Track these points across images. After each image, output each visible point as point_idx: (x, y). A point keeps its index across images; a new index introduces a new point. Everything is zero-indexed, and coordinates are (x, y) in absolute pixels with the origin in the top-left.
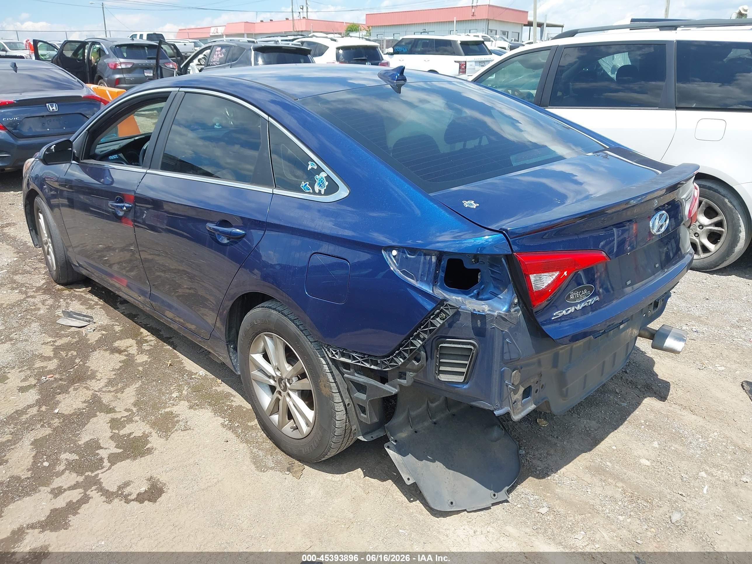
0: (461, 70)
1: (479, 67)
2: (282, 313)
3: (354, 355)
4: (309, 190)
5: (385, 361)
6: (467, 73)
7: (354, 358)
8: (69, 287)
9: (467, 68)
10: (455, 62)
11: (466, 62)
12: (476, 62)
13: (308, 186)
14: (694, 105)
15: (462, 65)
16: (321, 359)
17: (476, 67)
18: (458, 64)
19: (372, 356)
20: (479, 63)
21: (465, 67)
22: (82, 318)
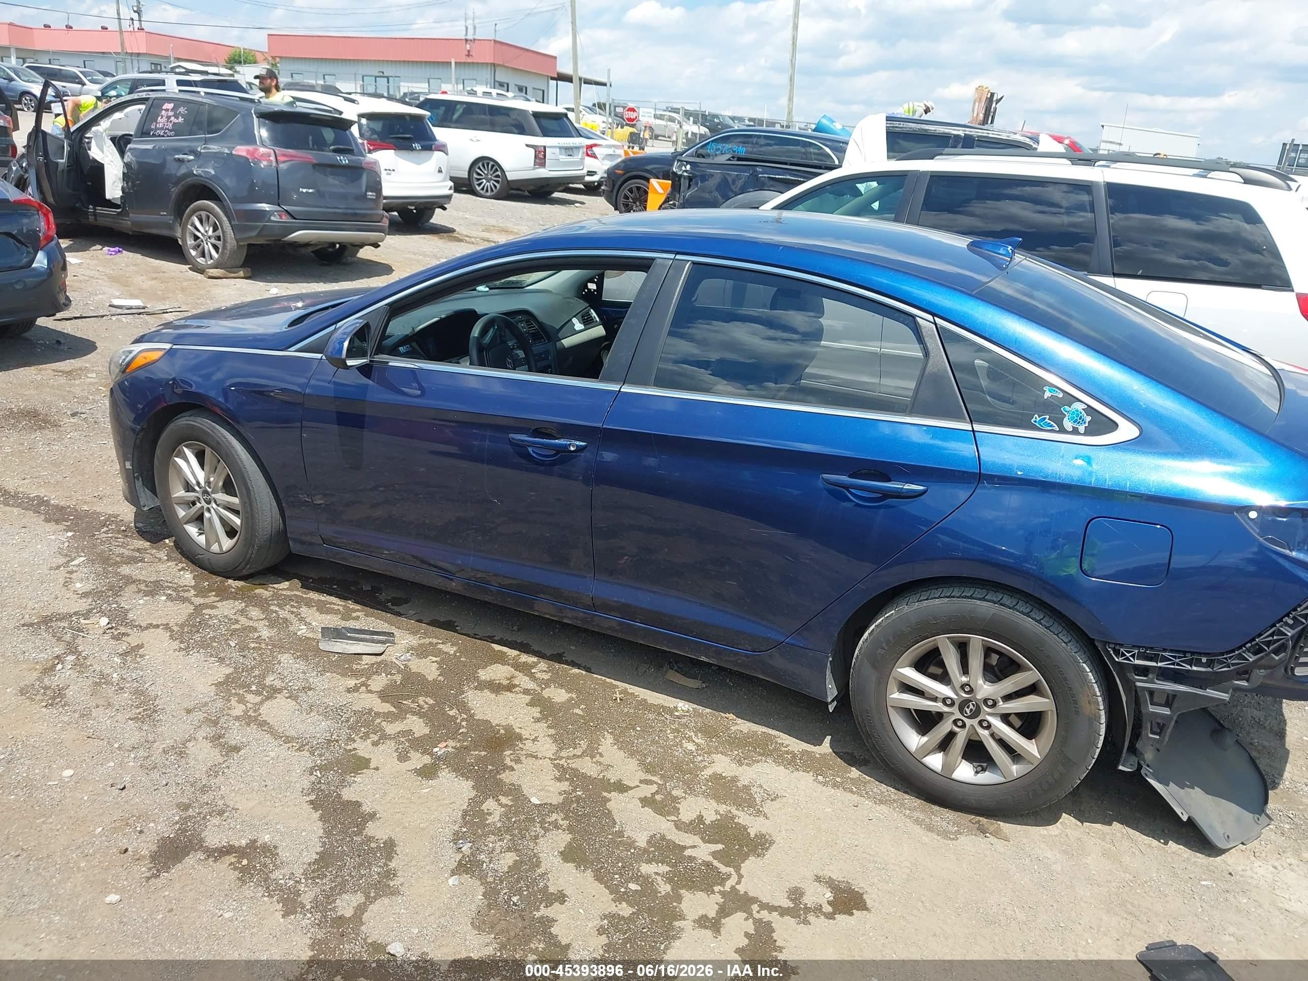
0: (537, 161)
1: (564, 157)
2: (1001, 604)
3: (1166, 654)
4: (1051, 426)
5: (1226, 659)
6: (548, 167)
7: (1165, 659)
8: (257, 583)
9: (547, 157)
10: (527, 145)
11: (545, 147)
12: (560, 148)
13: (1049, 421)
14: (1140, 272)
15: (540, 152)
16: (1084, 665)
17: (561, 157)
18: (532, 151)
19: (1197, 653)
20: (563, 151)
21: (545, 156)
22: (368, 637)
